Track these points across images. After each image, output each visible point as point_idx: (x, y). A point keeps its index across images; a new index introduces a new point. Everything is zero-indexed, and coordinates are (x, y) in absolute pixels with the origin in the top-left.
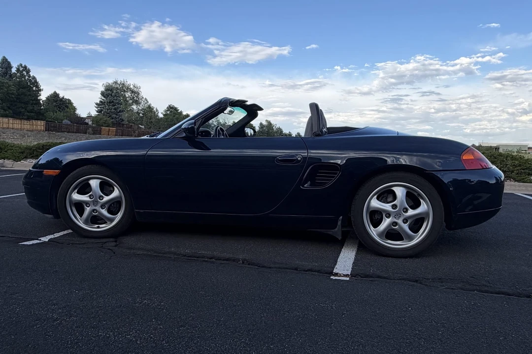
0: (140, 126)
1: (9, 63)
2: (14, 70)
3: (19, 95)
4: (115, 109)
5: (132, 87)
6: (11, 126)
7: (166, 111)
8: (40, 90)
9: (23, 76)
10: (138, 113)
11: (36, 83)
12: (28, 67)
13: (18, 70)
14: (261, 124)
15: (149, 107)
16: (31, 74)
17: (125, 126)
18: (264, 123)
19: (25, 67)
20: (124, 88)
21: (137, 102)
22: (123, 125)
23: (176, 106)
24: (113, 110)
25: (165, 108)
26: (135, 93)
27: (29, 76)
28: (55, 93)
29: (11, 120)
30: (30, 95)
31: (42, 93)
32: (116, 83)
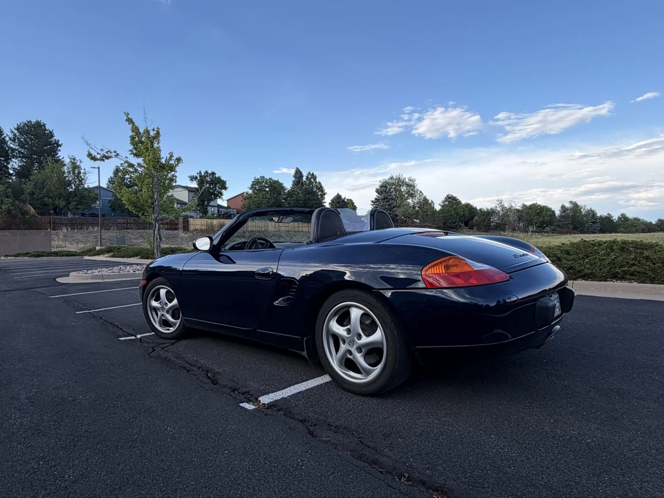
0: (415, 220)
1: (301, 173)
2: (304, 179)
3: (305, 200)
4: (389, 205)
5: (407, 180)
6: (300, 229)
7: (444, 202)
8: (325, 194)
9: (311, 183)
10: (414, 207)
11: (321, 188)
12: (315, 173)
13: (307, 178)
14: (563, 207)
15: (426, 200)
16: (318, 180)
17: (400, 221)
18: (568, 205)
19: (313, 174)
20: (399, 182)
21: (412, 196)
22: (397, 220)
23: (454, 195)
24: (387, 207)
25: (443, 198)
26: (411, 186)
27: (316, 183)
28: (338, 194)
29: (301, 224)
30: (314, 200)
31: (326, 196)
32: (392, 178)
